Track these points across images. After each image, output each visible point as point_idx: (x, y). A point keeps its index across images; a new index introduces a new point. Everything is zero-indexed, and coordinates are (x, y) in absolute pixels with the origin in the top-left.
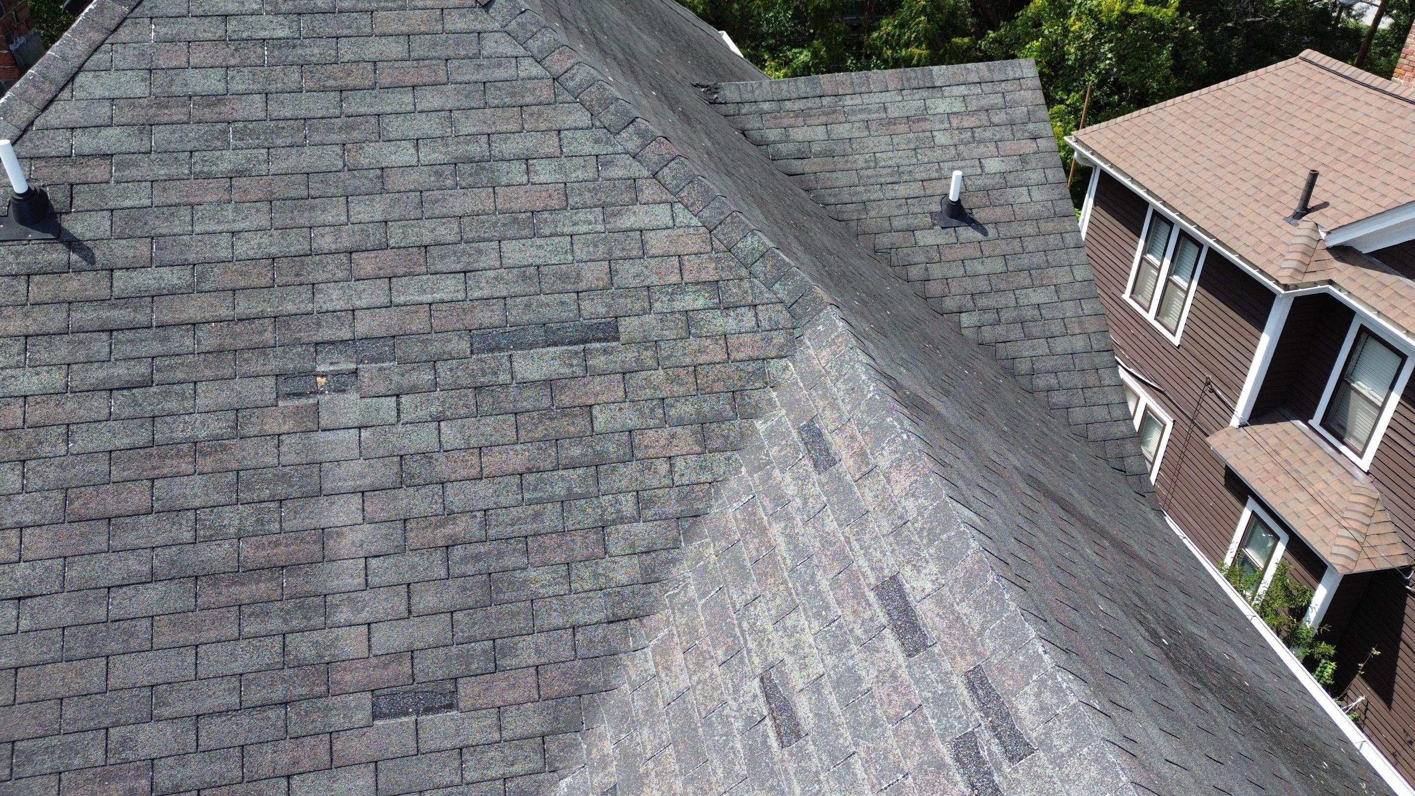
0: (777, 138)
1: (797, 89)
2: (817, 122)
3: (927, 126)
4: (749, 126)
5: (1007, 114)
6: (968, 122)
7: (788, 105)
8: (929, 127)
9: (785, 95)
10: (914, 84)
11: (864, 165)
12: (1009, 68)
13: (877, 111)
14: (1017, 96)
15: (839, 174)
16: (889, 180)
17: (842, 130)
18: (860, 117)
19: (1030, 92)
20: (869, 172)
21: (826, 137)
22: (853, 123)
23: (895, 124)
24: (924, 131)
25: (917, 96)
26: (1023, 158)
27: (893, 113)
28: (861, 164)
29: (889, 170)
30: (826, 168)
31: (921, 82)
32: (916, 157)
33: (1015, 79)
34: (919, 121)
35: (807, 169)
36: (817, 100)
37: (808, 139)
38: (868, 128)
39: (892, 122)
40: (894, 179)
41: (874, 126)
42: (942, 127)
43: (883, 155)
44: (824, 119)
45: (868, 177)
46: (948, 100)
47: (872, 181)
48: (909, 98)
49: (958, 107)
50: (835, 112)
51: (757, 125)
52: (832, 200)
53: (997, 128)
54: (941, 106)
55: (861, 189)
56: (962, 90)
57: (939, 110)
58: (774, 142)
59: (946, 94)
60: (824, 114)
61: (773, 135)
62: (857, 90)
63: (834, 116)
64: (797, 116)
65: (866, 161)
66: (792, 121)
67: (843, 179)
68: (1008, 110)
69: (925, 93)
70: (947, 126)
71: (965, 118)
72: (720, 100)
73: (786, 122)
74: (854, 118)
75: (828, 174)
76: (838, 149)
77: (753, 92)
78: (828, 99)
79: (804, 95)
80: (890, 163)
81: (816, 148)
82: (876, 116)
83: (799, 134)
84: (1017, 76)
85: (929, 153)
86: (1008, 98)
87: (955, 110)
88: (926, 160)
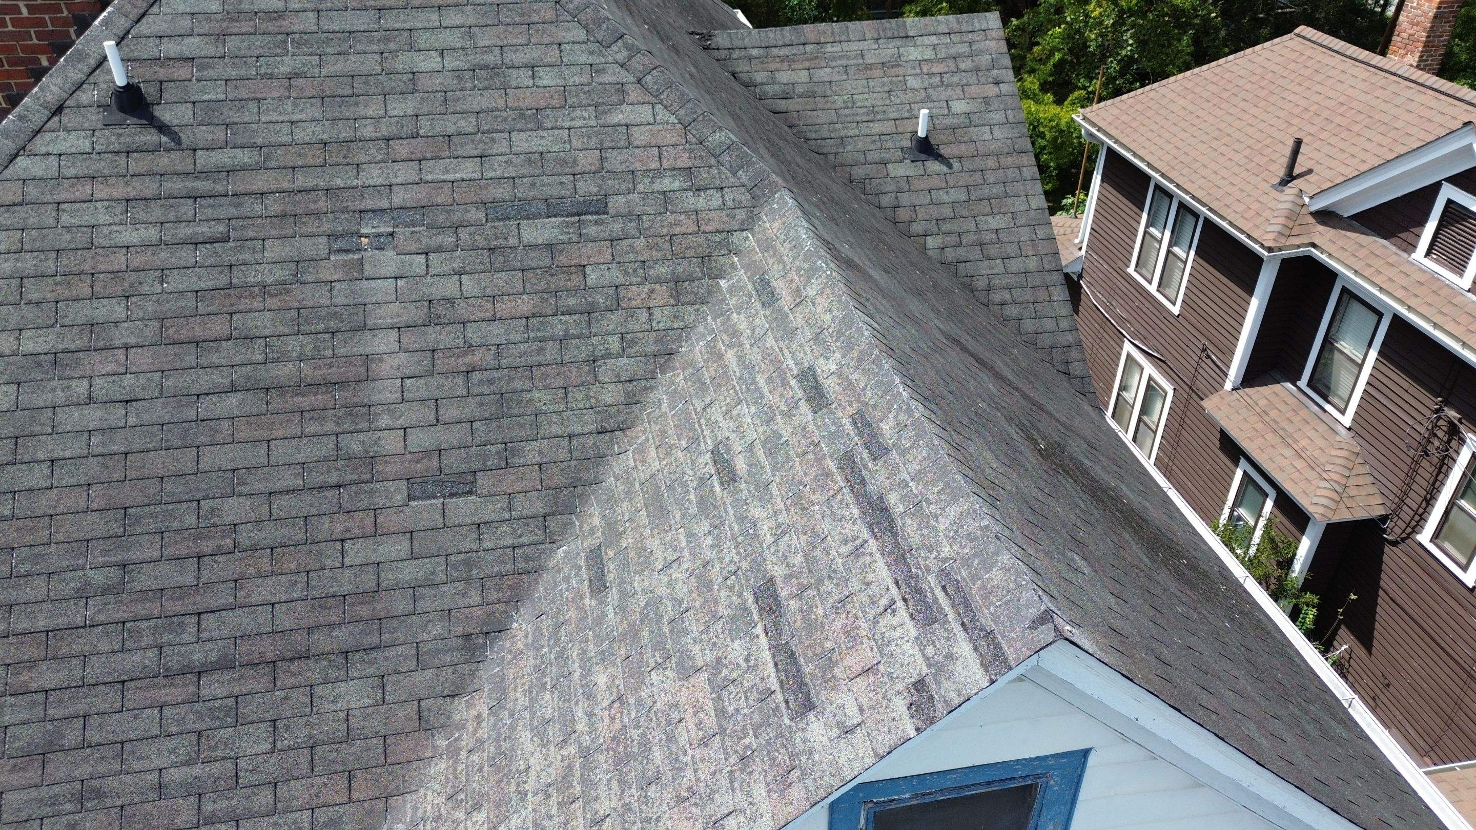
0: (765, 80)
1: (783, 37)
2: (801, 66)
3: (900, 71)
4: (739, 70)
5: (973, 61)
6: (938, 68)
7: (775, 51)
8: (901, 72)
9: (772, 42)
10: (889, 34)
11: (842, 105)
12: (976, 20)
13: (855, 58)
14: (982, 45)
15: (820, 113)
16: (865, 118)
17: (823, 74)
18: (839, 62)
19: (994, 42)
20: (847, 111)
21: (808, 80)
22: (833, 67)
23: (871, 69)
24: (897, 76)
25: (891, 45)
26: (986, 101)
27: (870, 59)
28: (839, 103)
29: (865, 110)
30: (808, 107)
31: (896, 33)
32: (890, 99)
33: (980, 30)
34: (893, 66)
35: (791, 108)
36: (801, 47)
37: (793, 81)
38: (846, 72)
39: (868, 67)
40: (870, 118)
41: (852, 70)
42: (914, 72)
43: (860, 97)
44: (807, 64)
45: (846, 116)
46: (920, 49)
47: (848, 119)
48: (884, 46)
49: (929, 54)
50: (817, 57)
51: (747, 69)
52: (813, 136)
53: (964, 74)
54: (914, 54)
55: (839, 126)
56: (933, 39)
57: (911, 57)
58: (762, 84)
59: (918, 43)
60: (807, 60)
61: (760, 77)
62: (837, 38)
63: (816, 62)
64: (782, 61)
65: (844, 102)
66: (778, 66)
67: (822, 117)
68: (974, 58)
69: (899, 42)
70: (918, 71)
71: (935, 65)
72: (713, 46)
73: (772, 66)
74: (834, 64)
75: (809, 113)
76: (819, 90)
77: (743, 39)
78: (811, 46)
79: (789, 43)
80: (866, 103)
81: (799, 89)
82: (852, 62)
83: (784, 77)
84: (983, 27)
85: (900, 94)
86: (974, 47)
87: (925, 57)
88: (898, 101)
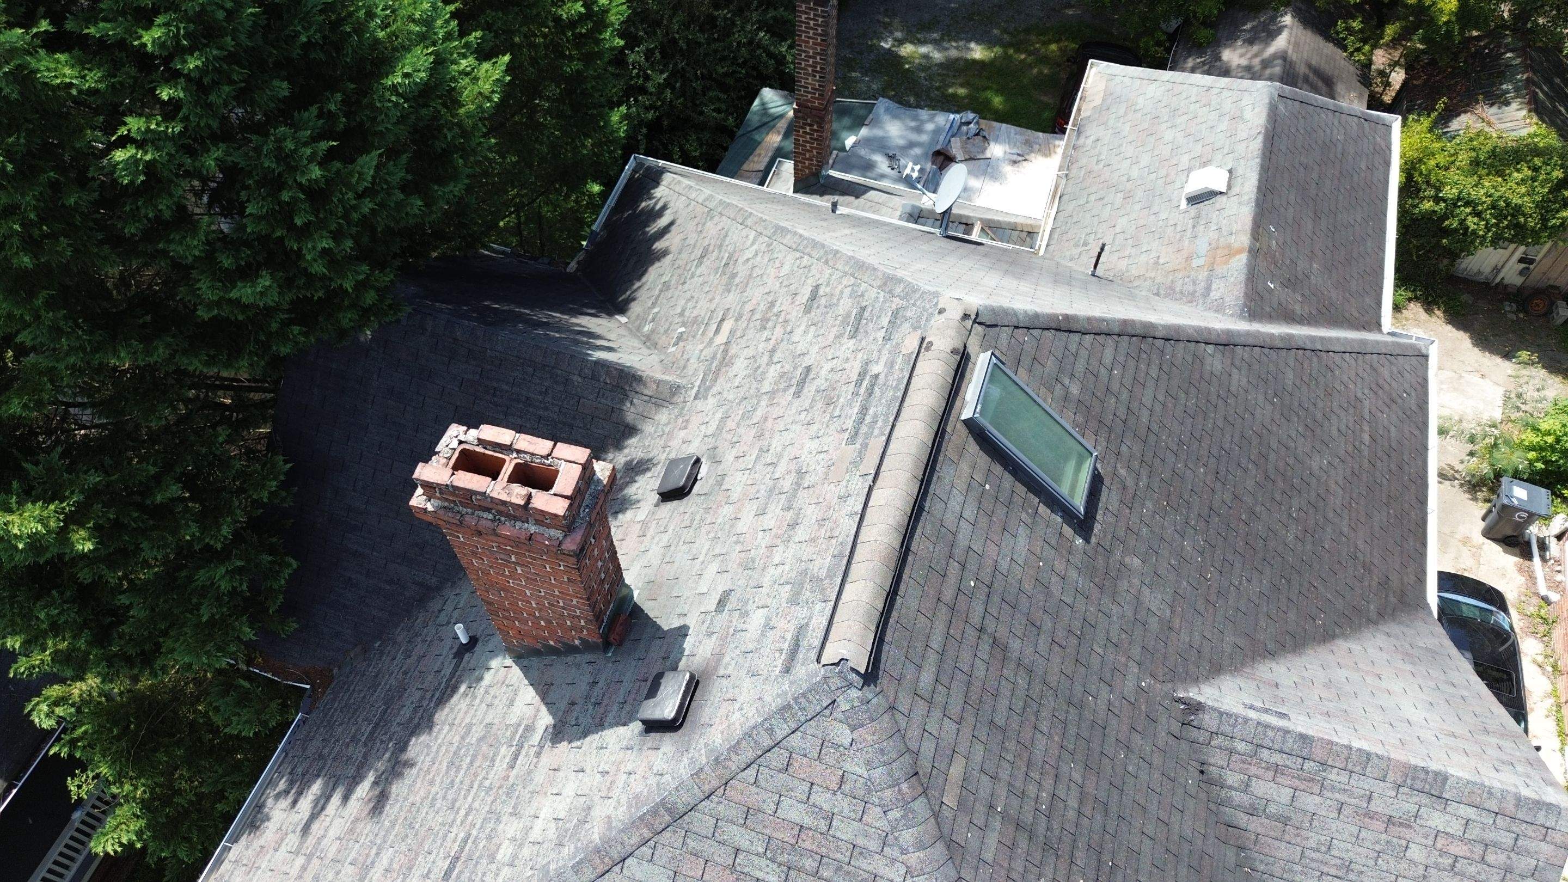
1: (1284, 741)
2: (1287, 783)
3: (1407, 833)
4: (1212, 761)
5: (1509, 857)
6: (1457, 849)
7: (1265, 754)
8: (1408, 837)
9: (1266, 742)
10: (1418, 785)
11: (1314, 846)
13: (1360, 798)
14: (1533, 845)
15: (1283, 845)
16: (1334, 871)
17: (1310, 801)
18: (1337, 796)
19: (1552, 847)
20: (1318, 855)
21: (1289, 802)
22: (1326, 798)
23: (1372, 818)
24: (1400, 838)
25: (1415, 799)
27: (1377, 806)
28: (1312, 843)
29: (1339, 862)
30: (1272, 834)
31: (1427, 786)
32: (1377, 860)
35: (1251, 827)
36: (1300, 760)
37: (1268, 797)
38: (1340, 811)
39: (1372, 815)
41: (1347, 811)
42: (1424, 841)
44: (1297, 783)
45: (1312, 860)
46: (1448, 817)
47: (1314, 865)
48: (1404, 797)
49: (1455, 828)
50: (1313, 780)
51: (1221, 763)
52: (1262, 867)
54: (1436, 819)
55: (1298, 868)
56: (1471, 813)
57: (1430, 823)
59: (1449, 809)
60: (1299, 778)
63: (1310, 784)
64: (1268, 769)
65: (1319, 843)
66: (1260, 772)
67: (1283, 851)
68: (1512, 855)
70: (1430, 842)
71: (1456, 842)
72: (1195, 723)
73: (1253, 770)
74: (1329, 794)
75: (1270, 841)
76: (1295, 818)
77: (1234, 726)
78: (1312, 764)
79: (1287, 751)
80: (1344, 855)
81: (1272, 809)
82: (1353, 801)
83: (1262, 788)
85: (1392, 861)
86: (1520, 843)
